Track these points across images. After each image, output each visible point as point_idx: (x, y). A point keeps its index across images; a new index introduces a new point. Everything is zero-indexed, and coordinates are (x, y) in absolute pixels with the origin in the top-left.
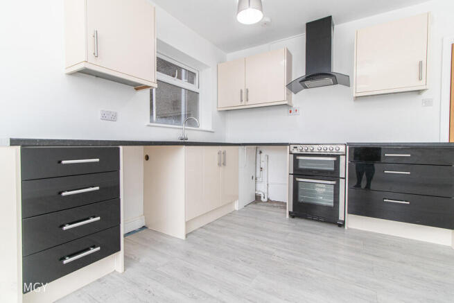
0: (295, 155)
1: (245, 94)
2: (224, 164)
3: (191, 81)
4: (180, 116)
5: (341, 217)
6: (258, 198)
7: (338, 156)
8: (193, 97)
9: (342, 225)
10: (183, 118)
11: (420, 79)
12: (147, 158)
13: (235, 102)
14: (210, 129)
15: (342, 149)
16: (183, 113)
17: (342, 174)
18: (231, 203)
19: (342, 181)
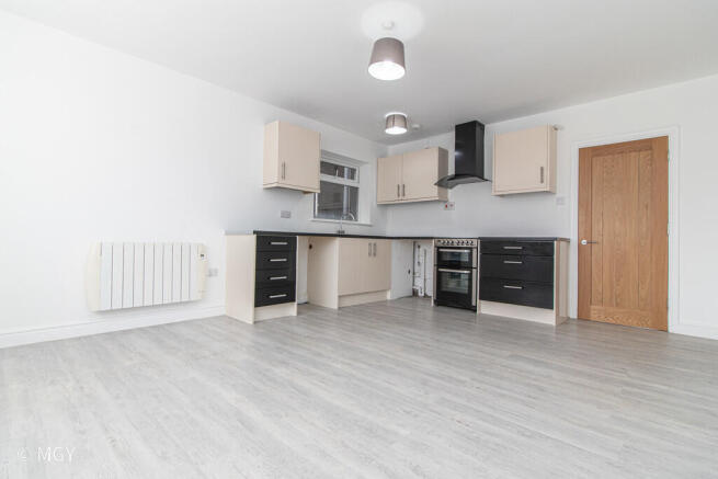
0: (439, 248)
1: (401, 189)
2: (375, 255)
3: (352, 177)
4: (341, 209)
5: (474, 304)
6: (415, 293)
7: (471, 249)
8: (354, 191)
9: (474, 309)
10: (345, 211)
11: (542, 182)
12: (311, 247)
13: (393, 197)
14: (369, 223)
15: (475, 242)
16: (345, 206)
17: (474, 265)
18: (385, 291)
19: (474, 270)
